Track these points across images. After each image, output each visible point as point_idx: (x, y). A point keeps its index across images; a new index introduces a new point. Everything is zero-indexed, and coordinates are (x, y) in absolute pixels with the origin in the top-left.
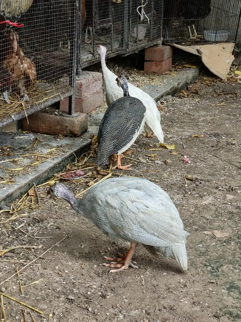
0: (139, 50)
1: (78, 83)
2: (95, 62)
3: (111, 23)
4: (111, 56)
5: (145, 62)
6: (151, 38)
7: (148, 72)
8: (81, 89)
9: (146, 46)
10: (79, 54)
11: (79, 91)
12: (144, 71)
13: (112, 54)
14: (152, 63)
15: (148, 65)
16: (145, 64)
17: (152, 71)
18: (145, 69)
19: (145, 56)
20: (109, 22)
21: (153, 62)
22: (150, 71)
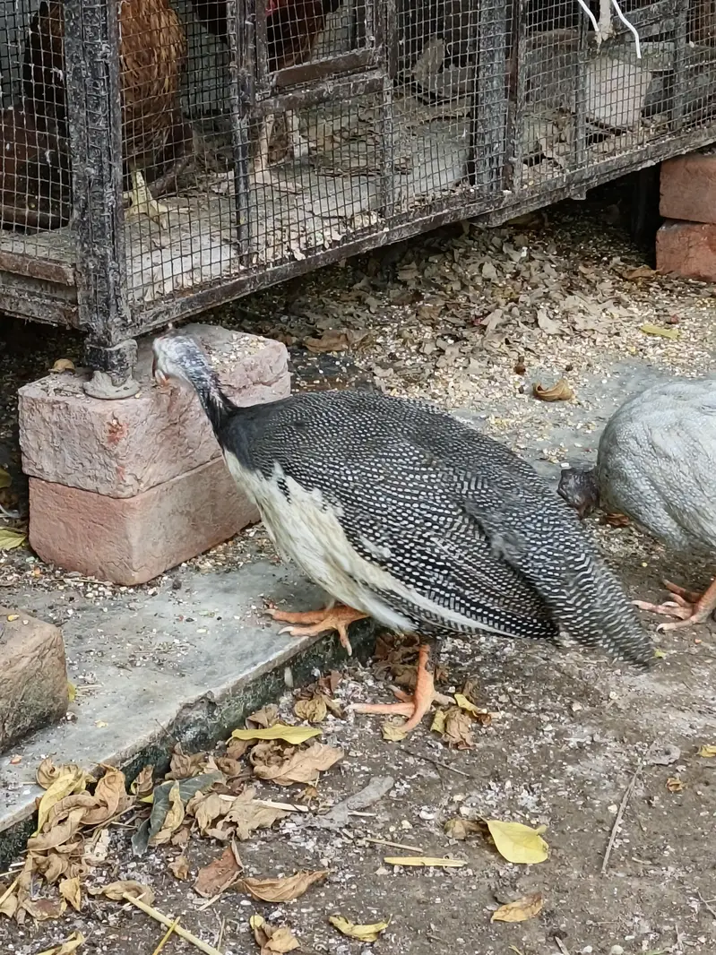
0: (595, 183)
1: (101, 416)
2: (249, 290)
3: (377, 75)
4: (376, 239)
5: (660, 226)
6: (680, 118)
7: (674, 275)
8: (118, 449)
9: (640, 162)
10: (111, 264)
11: (108, 460)
12: (654, 268)
13: (386, 230)
14: (693, 234)
15: (676, 244)
16: (659, 236)
17: (693, 269)
18: (660, 257)
19: (659, 200)
20: (364, 70)
21: (697, 227)
22: (683, 272)
